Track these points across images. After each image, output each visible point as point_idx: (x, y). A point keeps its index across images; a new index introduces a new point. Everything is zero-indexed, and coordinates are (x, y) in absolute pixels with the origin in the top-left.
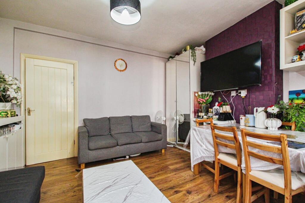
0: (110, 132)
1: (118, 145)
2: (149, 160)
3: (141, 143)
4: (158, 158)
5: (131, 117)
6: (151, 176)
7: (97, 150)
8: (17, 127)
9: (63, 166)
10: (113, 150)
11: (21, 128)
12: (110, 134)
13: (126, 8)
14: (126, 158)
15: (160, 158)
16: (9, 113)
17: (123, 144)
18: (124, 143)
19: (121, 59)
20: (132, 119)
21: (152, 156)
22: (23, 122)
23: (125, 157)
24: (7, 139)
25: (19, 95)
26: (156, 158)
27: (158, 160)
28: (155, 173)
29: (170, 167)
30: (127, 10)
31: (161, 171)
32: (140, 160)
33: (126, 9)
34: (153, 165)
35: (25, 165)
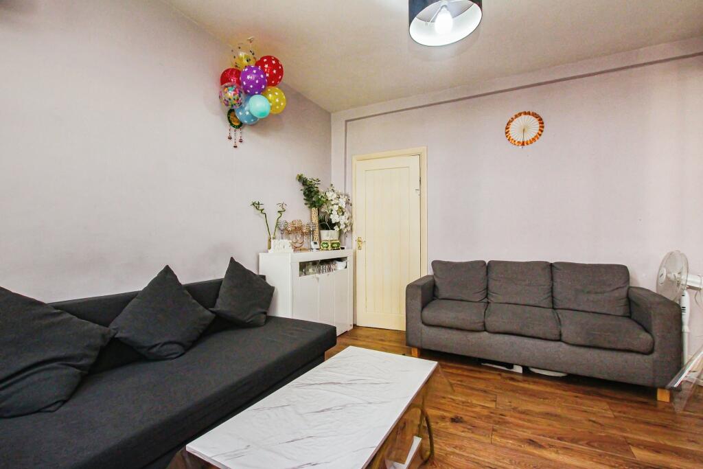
0: (486, 297)
1: (485, 330)
2: (579, 400)
3: (559, 343)
4: (619, 409)
5: (551, 265)
6: (539, 439)
7: (440, 329)
8: (340, 265)
9: (395, 342)
10: (473, 337)
11: (346, 267)
12: (486, 300)
13: (446, 6)
14: (512, 370)
15: (625, 409)
16: (330, 245)
17: (497, 330)
18: (502, 329)
19: (525, 113)
20: (555, 270)
21: (601, 396)
22: (350, 259)
23: (510, 366)
24: (318, 279)
25: (343, 220)
26: (608, 403)
27: (610, 414)
28: (559, 439)
29: (635, 451)
30: (448, 10)
31: (589, 444)
32: (549, 389)
33: (444, 9)
34: (577, 417)
35: (355, 326)
